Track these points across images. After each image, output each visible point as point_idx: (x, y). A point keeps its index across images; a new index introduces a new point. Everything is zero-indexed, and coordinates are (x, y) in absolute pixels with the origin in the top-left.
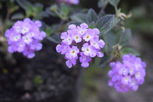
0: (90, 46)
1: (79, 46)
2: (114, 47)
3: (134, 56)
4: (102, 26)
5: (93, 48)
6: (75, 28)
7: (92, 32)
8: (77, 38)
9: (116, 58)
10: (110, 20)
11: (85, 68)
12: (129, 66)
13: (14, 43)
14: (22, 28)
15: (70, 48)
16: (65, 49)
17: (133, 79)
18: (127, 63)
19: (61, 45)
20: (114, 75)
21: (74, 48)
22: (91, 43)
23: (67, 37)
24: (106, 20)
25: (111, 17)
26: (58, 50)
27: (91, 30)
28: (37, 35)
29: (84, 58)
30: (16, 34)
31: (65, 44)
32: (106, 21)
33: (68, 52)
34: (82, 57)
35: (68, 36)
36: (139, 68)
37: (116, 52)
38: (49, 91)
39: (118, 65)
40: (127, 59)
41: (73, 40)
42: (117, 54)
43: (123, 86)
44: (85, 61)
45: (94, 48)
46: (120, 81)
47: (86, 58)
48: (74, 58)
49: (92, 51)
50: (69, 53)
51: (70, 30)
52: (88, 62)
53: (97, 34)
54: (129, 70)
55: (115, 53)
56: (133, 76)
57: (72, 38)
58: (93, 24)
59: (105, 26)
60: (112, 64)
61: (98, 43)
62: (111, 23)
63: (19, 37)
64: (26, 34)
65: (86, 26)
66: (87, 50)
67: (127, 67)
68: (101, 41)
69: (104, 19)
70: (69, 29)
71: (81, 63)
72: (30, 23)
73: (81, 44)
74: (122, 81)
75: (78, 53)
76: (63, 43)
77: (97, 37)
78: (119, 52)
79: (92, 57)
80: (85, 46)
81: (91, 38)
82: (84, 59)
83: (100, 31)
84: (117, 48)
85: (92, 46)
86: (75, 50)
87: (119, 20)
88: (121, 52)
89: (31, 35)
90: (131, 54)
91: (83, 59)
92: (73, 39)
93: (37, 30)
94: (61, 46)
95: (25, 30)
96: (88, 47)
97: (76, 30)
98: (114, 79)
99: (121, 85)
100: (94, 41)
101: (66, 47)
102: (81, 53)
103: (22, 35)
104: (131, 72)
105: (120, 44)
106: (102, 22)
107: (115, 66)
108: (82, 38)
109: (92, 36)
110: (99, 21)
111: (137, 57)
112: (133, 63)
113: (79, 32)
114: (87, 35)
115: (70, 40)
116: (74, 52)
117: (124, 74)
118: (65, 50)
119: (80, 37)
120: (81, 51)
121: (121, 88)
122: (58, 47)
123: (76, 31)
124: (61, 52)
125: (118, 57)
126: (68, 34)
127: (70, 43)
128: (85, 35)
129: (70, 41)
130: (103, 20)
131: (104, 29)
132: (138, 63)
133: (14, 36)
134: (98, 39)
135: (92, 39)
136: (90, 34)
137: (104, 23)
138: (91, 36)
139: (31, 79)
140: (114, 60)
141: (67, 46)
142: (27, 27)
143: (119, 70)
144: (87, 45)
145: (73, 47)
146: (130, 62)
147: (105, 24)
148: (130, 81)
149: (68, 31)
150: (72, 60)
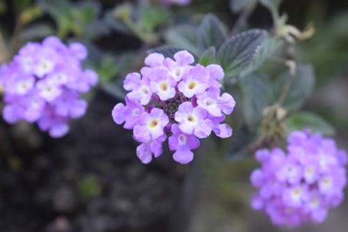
0: (195, 110)
1: (169, 108)
2: (266, 111)
3: (318, 134)
4: (234, 58)
5: (204, 114)
6: (161, 62)
7: (204, 73)
8: (165, 88)
9: (272, 139)
10: (254, 43)
11: (184, 165)
12: (303, 161)
13: (17, 99)
14: (36, 62)
15: (145, 113)
16: (134, 114)
17: (314, 192)
18: (298, 152)
19: (125, 105)
20: (265, 181)
21: (156, 115)
22: (198, 102)
23: (139, 85)
24: (245, 43)
25: (258, 36)
26: (118, 118)
27: (199, 69)
28: (73, 79)
29: (181, 138)
30: (23, 77)
31: (133, 104)
32: (246, 47)
33: (141, 123)
34: (177, 136)
35: (142, 81)
36: (330, 166)
37: (273, 124)
38: (115, 214)
39: (277, 157)
40: (298, 142)
41: (153, 94)
42: (273, 129)
43: (288, 211)
44: (183, 148)
45: (206, 115)
46: (280, 197)
47: (187, 141)
48: (157, 140)
49: (202, 121)
50: (144, 127)
51: (149, 67)
52: (192, 150)
53: (217, 80)
54: (303, 171)
55: (268, 127)
56: (314, 186)
57: (151, 89)
58: (211, 53)
59: (242, 57)
60: (261, 154)
61: (219, 103)
62: (257, 51)
63: (29, 83)
64: (45, 76)
65: (188, 58)
66: (190, 119)
67: (298, 163)
68: (227, 97)
69: (240, 40)
70: (146, 66)
71: (174, 151)
72: (58, 50)
73: (174, 104)
74: (285, 199)
75: (165, 125)
76: (128, 99)
77: (215, 86)
78: (278, 124)
79: (201, 137)
80: (185, 108)
81: (199, 88)
82: (180, 142)
83: (224, 71)
84: (275, 115)
85: (200, 108)
86: (158, 119)
87: (281, 43)
88: (284, 125)
89: (60, 78)
90: (309, 131)
91: (177, 142)
92: (154, 91)
93: (74, 66)
94: (126, 108)
95: (45, 66)
96: (192, 111)
97: (162, 67)
98: (265, 193)
99: (282, 208)
100: (208, 96)
101: (138, 110)
102: (173, 126)
103: (37, 79)
104: (310, 177)
105: (284, 105)
106: (235, 49)
107: (268, 160)
108: (177, 89)
109: (202, 85)
110: (227, 46)
111: (325, 137)
112: (315, 152)
113: (170, 73)
114: (189, 82)
115: (147, 92)
116: (155, 124)
117: (292, 181)
118: (135, 118)
119: (172, 86)
120: (172, 120)
121: (284, 215)
122: (117, 111)
123: (163, 71)
124: (124, 123)
125: (276, 138)
126: (142, 77)
127: (145, 100)
128: (185, 81)
129: (146, 96)
130: (237, 44)
131: (238, 65)
132: (326, 152)
133: (17, 80)
134: (220, 91)
135: (201, 92)
136: (198, 79)
137: (240, 51)
138: (199, 83)
139: (73, 184)
140: (267, 145)
141: (139, 107)
142: (50, 58)
143: (278, 169)
144: (189, 107)
145: (154, 110)
146: (308, 150)
147: (242, 55)
148: (305, 198)
149: (144, 70)
150: (152, 145)
